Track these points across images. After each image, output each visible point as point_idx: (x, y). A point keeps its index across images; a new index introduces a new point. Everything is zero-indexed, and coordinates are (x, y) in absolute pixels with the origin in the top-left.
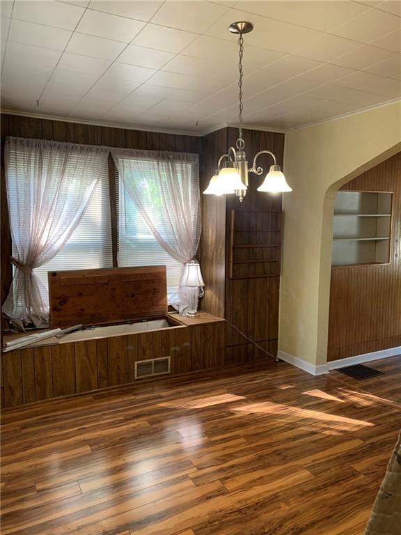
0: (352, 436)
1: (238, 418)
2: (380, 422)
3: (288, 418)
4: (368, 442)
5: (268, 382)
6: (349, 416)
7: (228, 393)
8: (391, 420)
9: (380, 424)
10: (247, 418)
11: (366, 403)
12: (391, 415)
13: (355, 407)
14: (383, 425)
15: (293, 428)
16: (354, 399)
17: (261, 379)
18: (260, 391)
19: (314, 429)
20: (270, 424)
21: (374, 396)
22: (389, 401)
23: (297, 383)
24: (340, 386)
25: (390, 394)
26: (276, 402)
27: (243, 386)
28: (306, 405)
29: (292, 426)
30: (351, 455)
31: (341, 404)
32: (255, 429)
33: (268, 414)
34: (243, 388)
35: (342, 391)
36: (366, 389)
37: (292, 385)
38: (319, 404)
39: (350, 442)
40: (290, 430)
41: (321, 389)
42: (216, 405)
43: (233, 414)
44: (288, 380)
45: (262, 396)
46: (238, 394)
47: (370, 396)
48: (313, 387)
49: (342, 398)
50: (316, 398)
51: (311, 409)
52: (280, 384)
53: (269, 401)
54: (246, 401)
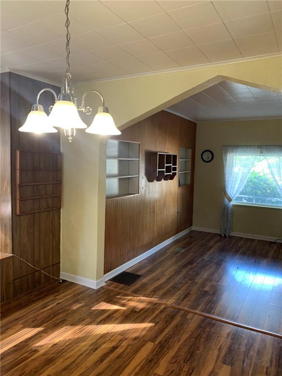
0: (144, 340)
1: (43, 355)
2: (157, 321)
3: (88, 340)
4: (157, 343)
5: (59, 305)
6: (135, 321)
7: (24, 327)
8: (163, 316)
9: (158, 322)
10: (52, 352)
11: (141, 306)
12: (161, 312)
13: (135, 312)
14: (160, 323)
15: (96, 349)
16: (132, 304)
17: (52, 304)
18: (55, 316)
19: (113, 344)
20: (75, 351)
21: (144, 298)
22: (155, 299)
23: (84, 300)
24: (118, 295)
25: (153, 293)
26: (73, 324)
27: (38, 315)
28: (99, 320)
29: (95, 347)
30: (150, 361)
31: (124, 311)
32: (63, 362)
33: (70, 340)
34: (39, 318)
35: (121, 299)
36: (136, 292)
37: (81, 303)
38: (109, 316)
39: (145, 347)
40: (94, 351)
41: (105, 301)
42: (15, 346)
43: (36, 351)
44: (75, 299)
45: (58, 322)
46: (35, 327)
47: (142, 298)
48: (98, 301)
49: (123, 305)
50: (104, 311)
51: (104, 323)
52: (70, 305)
53: (67, 325)
54: (45, 332)
